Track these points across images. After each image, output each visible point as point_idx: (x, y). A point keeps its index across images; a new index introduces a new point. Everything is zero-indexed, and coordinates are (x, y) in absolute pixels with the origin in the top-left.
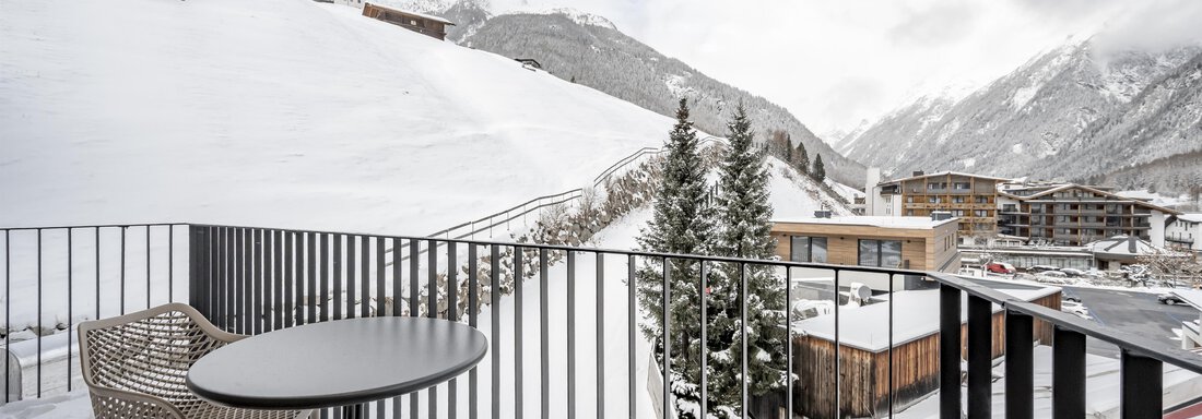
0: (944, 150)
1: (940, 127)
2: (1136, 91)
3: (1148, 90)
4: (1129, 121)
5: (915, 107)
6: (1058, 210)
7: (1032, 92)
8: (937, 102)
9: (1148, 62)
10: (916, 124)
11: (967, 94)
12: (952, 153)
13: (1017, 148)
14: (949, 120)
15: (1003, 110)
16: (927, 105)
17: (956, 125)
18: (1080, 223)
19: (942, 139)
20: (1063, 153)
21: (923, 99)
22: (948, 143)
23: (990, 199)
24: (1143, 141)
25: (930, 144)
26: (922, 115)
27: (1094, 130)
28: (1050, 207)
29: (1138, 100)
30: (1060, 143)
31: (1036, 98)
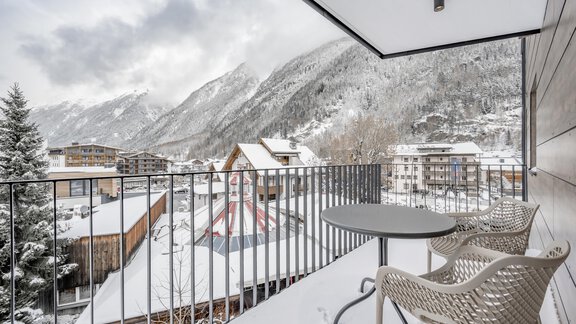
0: (79, 132)
1: (77, 120)
2: (157, 118)
3: (160, 118)
4: (155, 129)
5: (61, 106)
6: (140, 162)
7: (122, 111)
8: (75, 106)
9: (160, 108)
10: (62, 116)
11: (92, 105)
12: (84, 134)
13: (116, 135)
14: (82, 116)
15: (109, 116)
16: (69, 106)
17: (86, 120)
18: (147, 167)
19: (78, 126)
20: (134, 139)
21: (67, 103)
22: (81, 129)
23: (113, 158)
24: (160, 137)
25: (72, 128)
26: (66, 111)
27: (144, 130)
28: (137, 161)
29: (158, 121)
30: (132, 134)
31: (123, 114)
